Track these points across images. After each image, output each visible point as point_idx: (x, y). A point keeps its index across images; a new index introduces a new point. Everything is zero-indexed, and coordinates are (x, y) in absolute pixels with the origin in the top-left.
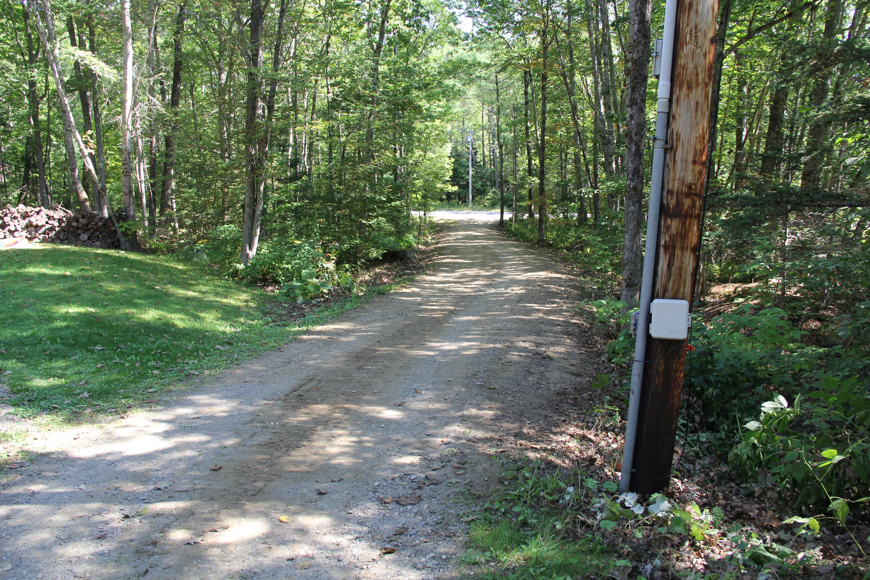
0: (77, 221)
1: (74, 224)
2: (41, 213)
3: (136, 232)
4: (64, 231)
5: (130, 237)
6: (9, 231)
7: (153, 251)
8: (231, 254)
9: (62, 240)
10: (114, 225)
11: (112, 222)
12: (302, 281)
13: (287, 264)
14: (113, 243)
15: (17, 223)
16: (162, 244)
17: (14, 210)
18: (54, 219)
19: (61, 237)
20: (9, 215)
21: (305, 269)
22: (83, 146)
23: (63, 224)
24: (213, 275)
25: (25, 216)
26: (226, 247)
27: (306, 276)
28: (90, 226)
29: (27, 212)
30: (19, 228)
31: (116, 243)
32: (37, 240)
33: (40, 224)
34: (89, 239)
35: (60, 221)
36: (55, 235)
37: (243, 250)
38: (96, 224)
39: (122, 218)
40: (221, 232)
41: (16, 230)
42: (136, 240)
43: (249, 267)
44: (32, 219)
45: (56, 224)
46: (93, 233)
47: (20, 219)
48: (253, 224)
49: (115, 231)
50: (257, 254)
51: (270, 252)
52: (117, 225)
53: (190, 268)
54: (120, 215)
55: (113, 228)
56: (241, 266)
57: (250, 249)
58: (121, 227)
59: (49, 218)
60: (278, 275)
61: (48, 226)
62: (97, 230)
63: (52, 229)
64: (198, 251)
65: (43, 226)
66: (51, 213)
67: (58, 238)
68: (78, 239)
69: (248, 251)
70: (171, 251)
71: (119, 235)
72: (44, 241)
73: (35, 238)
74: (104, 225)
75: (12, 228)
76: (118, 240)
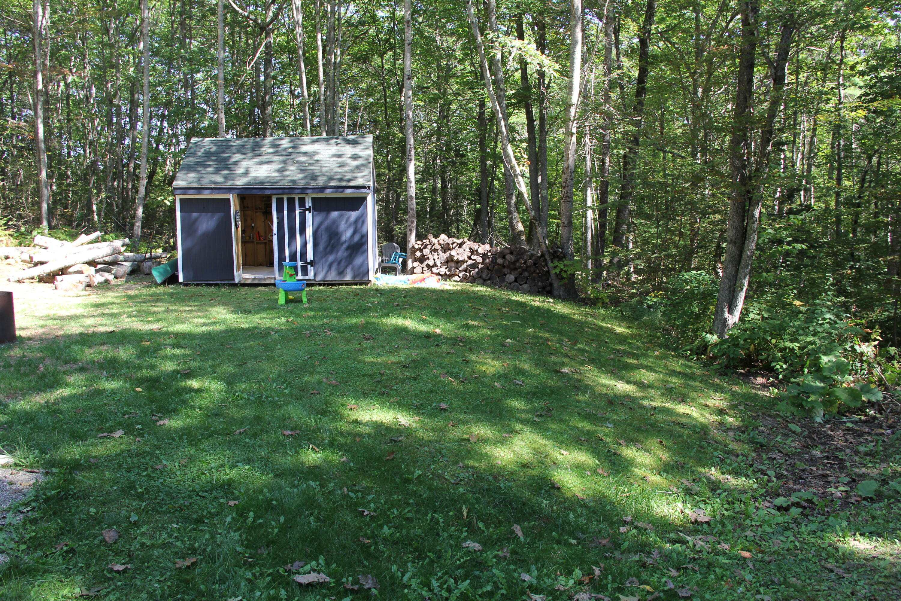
0: (504, 257)
1: (500, 261)
2: (464, 246)
3: (573, 275)
4: (488, 269)
5: (566, 281)
6: (428, 266)
7: (592, 303)
8: (698, 317)
9: (485, 280)
10: (546, 265)
11: (545, 260)
12: (823, 379)
13: (791, 341)
14: (544, 288)
15: (436, 257)
16: (605, 294)
17: (434, 241)
18: (478, 254)
19: (484, 276)
20: (429, 247)
21: (825, 354)
22: (514, 162)
23: (487, 261)
24: (667, 347)
25: (446, 248)
26: (691, 305)
27: (830, 369)
28: (518, 264)
29: (448, 244)
30: (439, 264)
31: (548, 288)
32: (456, 278)
33: (461, 259)
34: (516, 281)
35: (484, 256)
36: (478, 273)
37: (719, 312)
38: (525, 263)
39: (558, 256)
40: (685, 281)
41: (435, 265)
42: (574, 285)
43: (726, 341)
44: (453, 253)
45: (479, 259)
46: (521, 274)
47: (440, 252)
48: (737, 270)
49: (548, 272)
50: (741, 320)
51: (764, 319)
52: (551, 265)
53: (635, 332)
54: (555, 252)
55: (546, 269)
56: (713, 339)
57: (731, 311)
58: (555, 267)
59: (472, 251)
60: (774, 359)
61: (470, 262)
62: (526, 270)
63: (474, 266)
64: (649, 307)
65: (464, 262)
66: (475, 246)
67: (481, 277)
68: (503, 280)
69: (726, 315)
70: (615, 301)
71: (553, 277)
72: (464, 279)
73: (454, 275)
74: (535, 264)
75: (431, 263)
76: (551, 285)
